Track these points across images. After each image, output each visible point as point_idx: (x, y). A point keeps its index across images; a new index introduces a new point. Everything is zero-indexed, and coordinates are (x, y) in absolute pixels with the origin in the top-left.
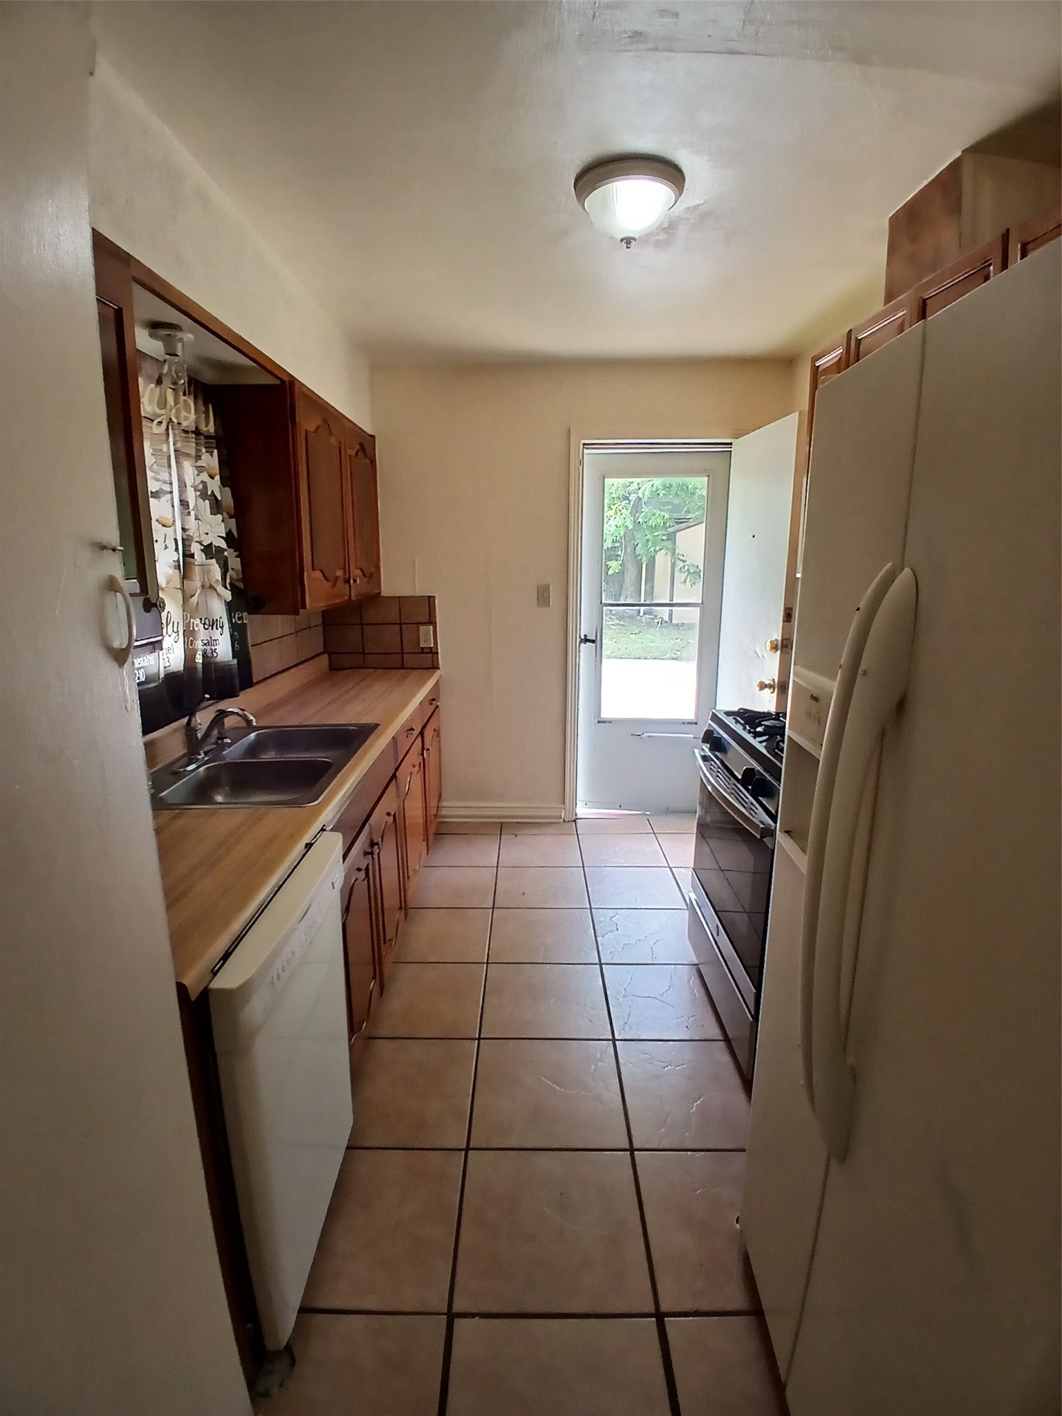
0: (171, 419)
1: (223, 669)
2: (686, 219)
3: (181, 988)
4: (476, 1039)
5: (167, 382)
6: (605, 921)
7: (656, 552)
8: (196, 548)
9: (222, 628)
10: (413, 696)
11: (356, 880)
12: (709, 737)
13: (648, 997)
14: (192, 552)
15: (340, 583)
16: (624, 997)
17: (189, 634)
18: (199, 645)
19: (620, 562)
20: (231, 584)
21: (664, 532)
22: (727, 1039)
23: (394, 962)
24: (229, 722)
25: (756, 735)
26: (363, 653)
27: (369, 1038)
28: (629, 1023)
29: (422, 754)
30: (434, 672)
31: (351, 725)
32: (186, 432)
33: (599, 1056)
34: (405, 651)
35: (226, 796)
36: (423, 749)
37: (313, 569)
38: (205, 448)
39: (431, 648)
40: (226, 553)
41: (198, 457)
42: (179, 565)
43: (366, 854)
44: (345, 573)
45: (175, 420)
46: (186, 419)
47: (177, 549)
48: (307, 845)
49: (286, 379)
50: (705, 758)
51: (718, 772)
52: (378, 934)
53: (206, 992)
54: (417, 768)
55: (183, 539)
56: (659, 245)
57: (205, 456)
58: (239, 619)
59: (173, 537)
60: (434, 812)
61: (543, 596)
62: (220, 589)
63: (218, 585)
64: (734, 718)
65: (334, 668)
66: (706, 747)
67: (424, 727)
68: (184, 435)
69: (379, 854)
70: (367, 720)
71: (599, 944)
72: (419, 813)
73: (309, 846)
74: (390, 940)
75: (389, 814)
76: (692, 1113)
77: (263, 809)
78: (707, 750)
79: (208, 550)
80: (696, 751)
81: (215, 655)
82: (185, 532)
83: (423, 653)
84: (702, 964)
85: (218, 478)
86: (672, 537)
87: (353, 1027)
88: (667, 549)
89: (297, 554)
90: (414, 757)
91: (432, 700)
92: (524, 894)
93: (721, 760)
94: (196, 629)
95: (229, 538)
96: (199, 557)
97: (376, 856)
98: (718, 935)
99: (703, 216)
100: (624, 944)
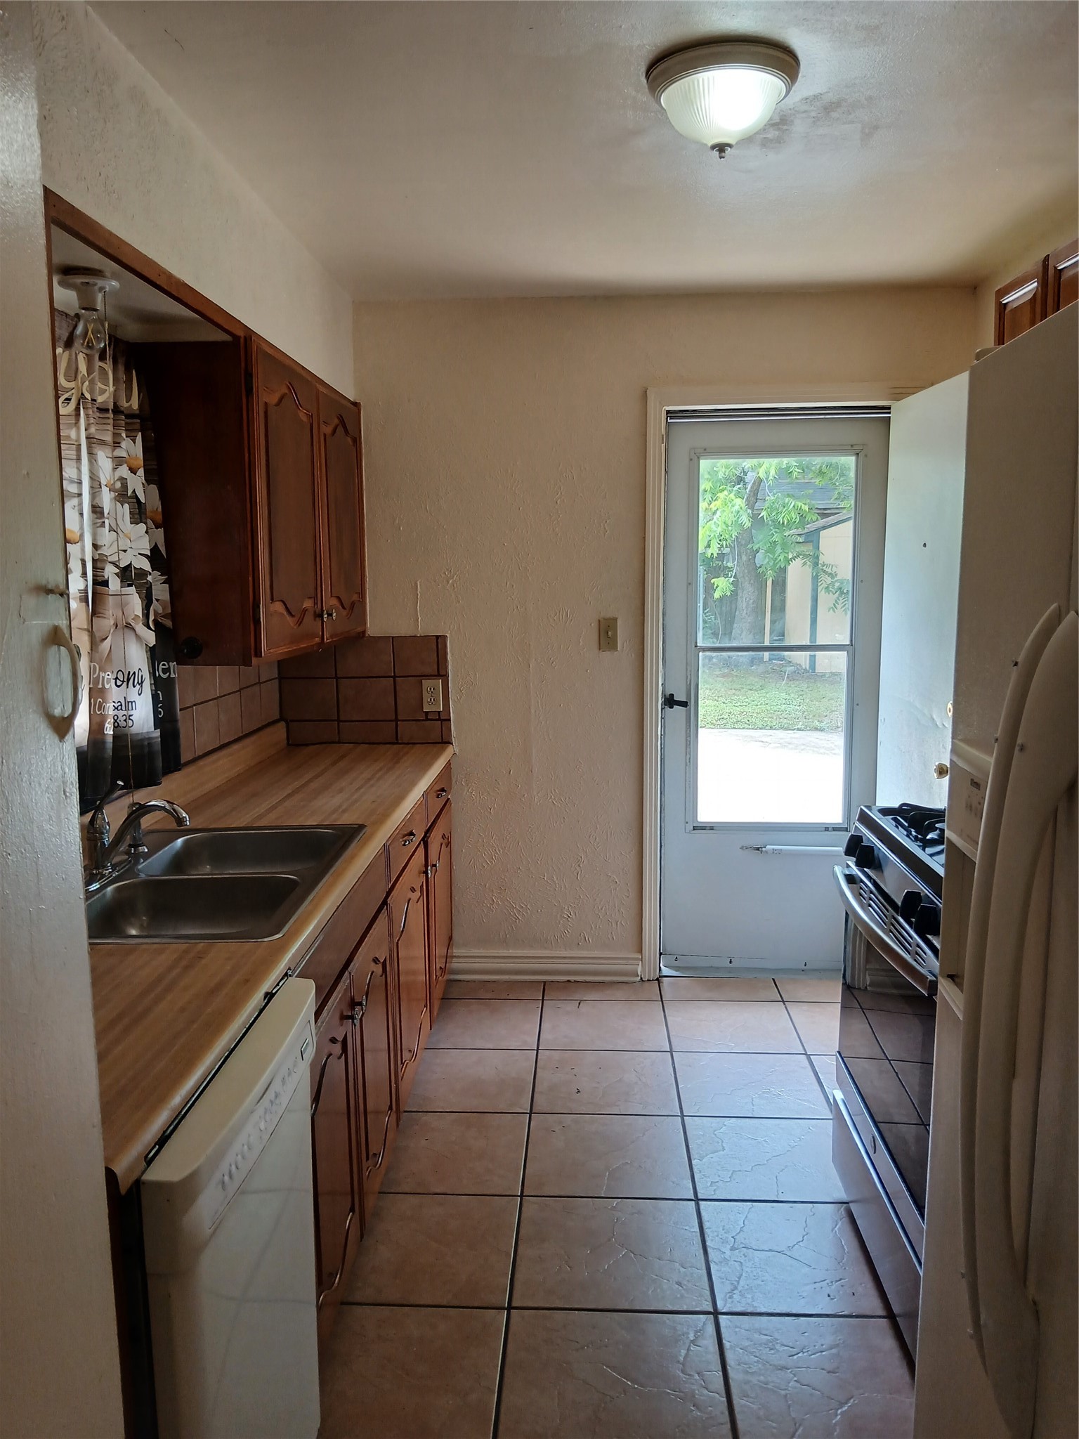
0: (82, 394)
1: (142, 744)
2: (805, 112)
3: (110, 1175)
4: (504, 1308)
5: (78, 344)
6: (703, 1135)
7: (788, 561)
8: (110, 572)
9: (141, 684)
10: (413, 783)
11: (330, 1055)
12: (856, 848)
13: (770, 1250)
14: (106, 577)
15: (309, 619)
16: (733, 1249)
17: (97, 693)
18: (110, 710)
19: (732, 579)
20: (155, 621)
21: (800, 531)
22: (891, 1316)
23: (379, 1193)
24: (147, 822)
25: (926, 844)
26: (339, 721)
27: (343, 1303)
28: (740, 1288)
29: (426, 872)
30: (446, 748)
31: (327, 827)
32: (103, 410)
33: (692, 1337)
34: (400, 718)
35: (142, 927)
36: (426, 865)
37: (272, 599)
38: (126, 430)
39: (439, 712)
40: (149, 578)
41: (116, 444)
42: (87, 597)
43: (343, 1018)
44: (316, 604)
45: (88, 396)
46: (102, 392)
47: (84, 574)
48: (267, 994)
49: (241, 333)
50: (851, 879)
51: (871, 899)
52: (358, 1144)
53: (138, 1184)
54: (418, 893)
55: (94, 561)
56: (765, 143)
57: (126, 443)
58: (165, 671)
59: (80, 556)
60: (440, 963)
61: (606, 634)
62: (140, 628)
63: (138, 624)
64: (892, 819)
65: (294, 744)
66: (851, 862)
67: (428, 831)
68: (98, 414)
69: (361, 1019)
70: (347, 819)
71: (695, 1170)
72: (421, 965)
73: (269, 996)
74: (375, 1155)
75: (376, 960)
76: (835, 1424)
77: (201, 945)
78: (852, 865)
79: (126, 574)
80: (838, 870)
81: (130, 723)
82: (97, 550)
83: (427, 719)
84: (852, 1202)
85: (141, 472)
86: (812, 538)
87: (323, 1280)
88: (805, 556)
89: (250, 578)
90: (412, 877)
91: (441, 789)
92: (578, 1092)
93: (874, 880)
94: (107, 686)
95: (154, 556)
96: (115, 584)
97: (357, 1022)
98: (875, 1153)
99: (828, 108)
100: (734, 1171)
